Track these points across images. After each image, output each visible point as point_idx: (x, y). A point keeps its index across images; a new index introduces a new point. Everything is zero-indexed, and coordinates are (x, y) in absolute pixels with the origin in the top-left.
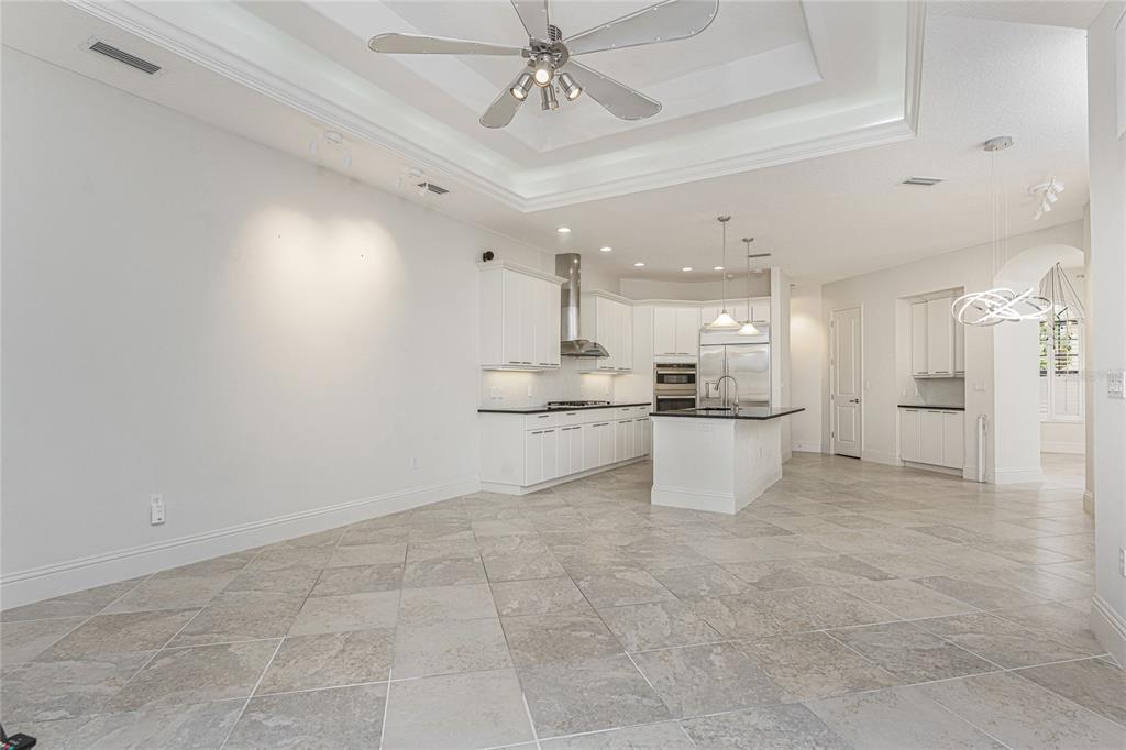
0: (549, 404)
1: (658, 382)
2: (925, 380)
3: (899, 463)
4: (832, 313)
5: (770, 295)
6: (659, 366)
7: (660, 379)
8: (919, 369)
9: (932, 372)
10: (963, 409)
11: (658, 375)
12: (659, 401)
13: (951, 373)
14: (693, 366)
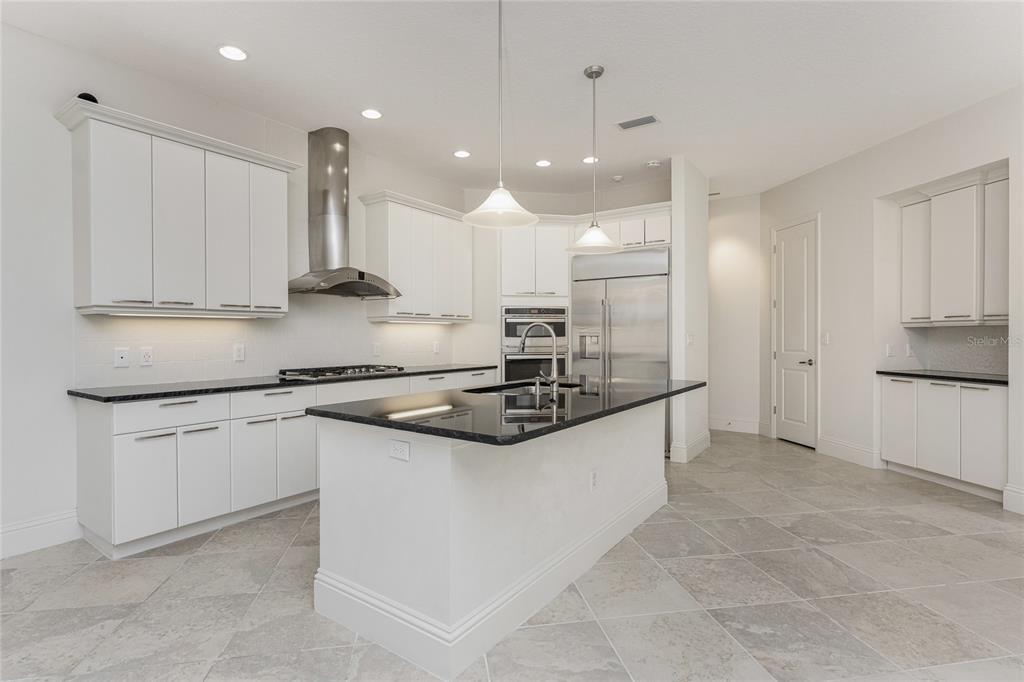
0: (283, 372)
1: (507, 335)
2: (924, 332)
3: (877, 464)
4: (774, 233)
5: (670, 200)
6: (508, 311)
7: (511, 330)
8: (914, 311)
9: (938, 316)
10: (1006, 383)
11: (508, 325)
12: (509, 363)
13: (975, 317)
14: (561, 311)
